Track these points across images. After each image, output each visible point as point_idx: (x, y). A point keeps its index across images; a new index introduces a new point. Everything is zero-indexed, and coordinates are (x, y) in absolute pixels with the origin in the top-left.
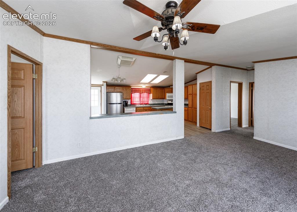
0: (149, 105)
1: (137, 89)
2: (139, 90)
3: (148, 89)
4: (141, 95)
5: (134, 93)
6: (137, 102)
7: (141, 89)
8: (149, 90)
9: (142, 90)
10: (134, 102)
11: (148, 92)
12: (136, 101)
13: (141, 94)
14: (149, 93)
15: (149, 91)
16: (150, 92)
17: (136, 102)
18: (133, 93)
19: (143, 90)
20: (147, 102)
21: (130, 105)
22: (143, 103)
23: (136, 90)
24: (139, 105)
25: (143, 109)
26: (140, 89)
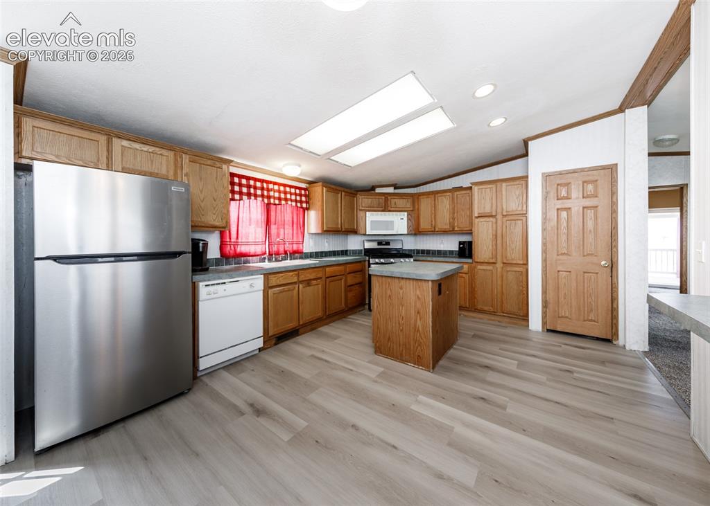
0: (301, 258)
1: (256, 180)
2: (262, 189)
3: (300, 189)
4: (273, 214)
5: (237, 197)
6: (256, 243)
7: (275, 183)
8: (303, 192)
9: (276, 187)
10: (236, 244)
11: (301, 202)
12: (251, 239)
13: (273, 207)
14: (304, 205)
15: (304, 199)
16: (307, 202)
17: (247, 244)
18: (233, 199)
19: (282, 188)
20: (295, 247)
21: (217, 262)
22: (282, 250)
23: (249, 187)
24: (263, 260)
25: (295, 279)
26: (268, 182)
